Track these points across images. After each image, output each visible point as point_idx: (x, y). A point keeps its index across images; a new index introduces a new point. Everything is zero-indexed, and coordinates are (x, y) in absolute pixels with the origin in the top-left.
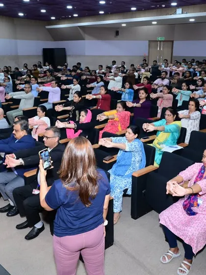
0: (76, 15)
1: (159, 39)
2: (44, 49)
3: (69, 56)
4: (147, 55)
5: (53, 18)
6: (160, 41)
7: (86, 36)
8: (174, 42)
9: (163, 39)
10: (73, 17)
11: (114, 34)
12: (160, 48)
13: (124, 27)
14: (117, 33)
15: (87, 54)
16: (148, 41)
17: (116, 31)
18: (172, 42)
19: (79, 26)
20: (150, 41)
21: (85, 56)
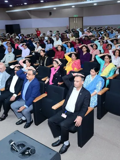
0: (25, 4)
1: (75, 16)
2: (6, 25)
3: (22, 29)
4: (68, 26)
5: (11, 6)
6: (76, 17)
7: (32, 16)
8: (83, 17)
9: (77, 16)
10: (24, 5)
11: (49, 14)
12: (76, 21)
13: (55, 10)
14: (50, 14)
15: (33, 27)
16: (68, 18)
17: (50, 13)
18: (82, 17)
19: (28, 10)
20: (69, 18)
21: (32, 28)
